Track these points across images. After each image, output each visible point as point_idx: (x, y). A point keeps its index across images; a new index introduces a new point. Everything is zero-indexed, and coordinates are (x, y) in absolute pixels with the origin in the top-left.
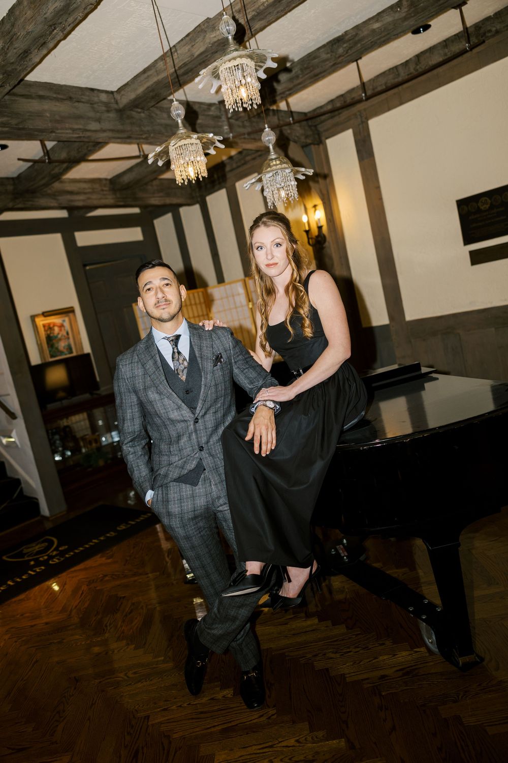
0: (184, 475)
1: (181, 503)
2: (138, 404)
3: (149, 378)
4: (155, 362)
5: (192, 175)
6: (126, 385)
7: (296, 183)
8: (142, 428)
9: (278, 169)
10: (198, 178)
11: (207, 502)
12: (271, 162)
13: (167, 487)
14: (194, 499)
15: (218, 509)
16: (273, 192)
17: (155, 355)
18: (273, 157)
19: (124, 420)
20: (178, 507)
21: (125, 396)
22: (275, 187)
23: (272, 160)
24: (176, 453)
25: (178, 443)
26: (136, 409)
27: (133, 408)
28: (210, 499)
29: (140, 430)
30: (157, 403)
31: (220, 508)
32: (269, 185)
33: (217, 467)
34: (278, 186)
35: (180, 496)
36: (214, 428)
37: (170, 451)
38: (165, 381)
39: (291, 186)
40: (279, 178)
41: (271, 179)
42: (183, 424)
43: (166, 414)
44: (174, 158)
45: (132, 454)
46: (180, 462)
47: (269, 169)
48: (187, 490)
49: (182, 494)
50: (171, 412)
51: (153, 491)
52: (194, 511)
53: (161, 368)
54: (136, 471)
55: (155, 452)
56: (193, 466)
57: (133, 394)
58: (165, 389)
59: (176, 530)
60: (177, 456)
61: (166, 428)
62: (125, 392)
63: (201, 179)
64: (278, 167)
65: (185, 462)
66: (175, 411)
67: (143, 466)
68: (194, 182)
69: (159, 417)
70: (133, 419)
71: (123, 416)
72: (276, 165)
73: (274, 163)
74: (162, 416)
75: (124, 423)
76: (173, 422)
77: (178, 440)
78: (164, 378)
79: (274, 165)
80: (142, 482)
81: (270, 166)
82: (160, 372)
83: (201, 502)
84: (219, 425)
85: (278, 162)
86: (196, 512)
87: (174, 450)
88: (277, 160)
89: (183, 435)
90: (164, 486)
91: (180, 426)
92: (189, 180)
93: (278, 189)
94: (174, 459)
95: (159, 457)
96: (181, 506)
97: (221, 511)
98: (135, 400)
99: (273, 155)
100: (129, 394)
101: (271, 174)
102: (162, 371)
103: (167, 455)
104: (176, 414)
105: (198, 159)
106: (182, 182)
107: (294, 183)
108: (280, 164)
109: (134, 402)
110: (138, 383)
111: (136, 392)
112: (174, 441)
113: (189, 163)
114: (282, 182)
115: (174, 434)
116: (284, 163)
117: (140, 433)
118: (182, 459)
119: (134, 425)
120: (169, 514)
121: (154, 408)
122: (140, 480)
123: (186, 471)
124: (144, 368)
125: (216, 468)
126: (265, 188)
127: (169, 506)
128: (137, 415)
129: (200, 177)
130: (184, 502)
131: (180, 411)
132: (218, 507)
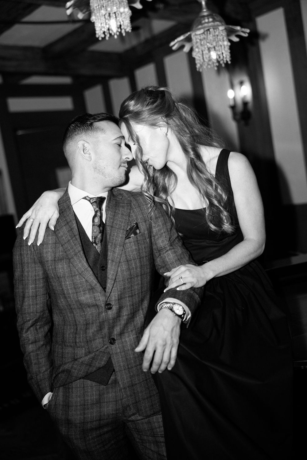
0: (91, 373)
1: (84, 409)
2: (43, 278)
3: (61, 248)
4: (71, 229)
5: (114, 29)
6: (31, 254)
7: (229, 44)
8: (46, 308)
9: (210, 26)
10: (121, 33)
11: (117, 410)
12: (202, 19)
13: (69, 388)
14: (100, 406)
15: (130, 419)
16: (202, 51)
17: (71, 221)
18: (205, 14)
19: (24, 297)
20: (81, 414)
21: (28, 267)
22: (206, 46)
23: (204, 17)
24: (82, 344)
25: (86, 333)
26: (41, 284)
27: (37, 282)
28: (120, 407)
29: (44, 311)
30: (65, 280)
31: (132, 417)
32: (199, 44)
33: (129, 366)
34: (209, 45)
35: (84, 400)
36: (130, 316)
37: (76, 342)
38: (82, 252)
39: (223, 47)
40: (210, 37)
41: (202, 37)
42: (94, 311)
43: (75, 295)
44: (95, 8)
45: (32, 343)
46: (87, 358)
47: (200, 27)
48: (93, 395)
49: (86, 398)
50: (82, 293)
51: (52, 392)
52: (100, 420)
53: (78, 237)
54: (35, 364)
55: (57, 342)
56: (103, 363)
57: (39, 265)
58: (80, 262)
59: (75, 441)
60: (84, 349)
61: (72, 312)
62: (28, 263)
63: (124, 34)
64: (210, 24)
65: (93, 358)
66: (87, 292)
67: (43, 360)
68: (116, 37)
69: (65, 298)
70: (36, 296)
71: (23, 292)
72: (209, 22)
73: (207, 20)
74: (70, 297)
75: (23, 301)
76: (82, 306)
77: (86, 329)
78: (80, 248)
79: (206, 23)
80: (41, 380)
81: (201, 24)
82: (76, 242)
83: (109, 409)
84: (136, 312)
85: (211, 20)
86: (102, 422)
87: (80, 342)
88: (209, 17)
89: (93, 323)
90: (66, 386)
91: (90, 312)
92: (110, 34)
93: (209, 50)
94: (81, 352)
95: (62, 348)
96: (84, 414)
97: (133, 421)
98: (41, 273)
99: (205, 12)
100: (33, 265)
101: (202, 31)
102: (79, 240)
103: (71, 346)
104: (88, 296)
105: (122, 10)
106: (103, 36)
107: (227, 43)
108: (213, 22)
109: (38, 275)
110: (46, 253)
111: (42, 262)
112: (81, 329)
113: (111, 15)
114: (214, 41)
115: (80, 320)
116: (217, 21)
117: (44, 314)
118: (90, 353)
119: (37, 304)
120: (69, 422)
121: (61, 286)
122: (38, 377)
123: (95, 369)
124: (57, 236)
125: (128, 368)
126: (194, 47)
127: (69, 412)
128: (41, 291)
129: (123, 31)
130: (88, 409)
131: (93, 293)
132: (130, 416)
